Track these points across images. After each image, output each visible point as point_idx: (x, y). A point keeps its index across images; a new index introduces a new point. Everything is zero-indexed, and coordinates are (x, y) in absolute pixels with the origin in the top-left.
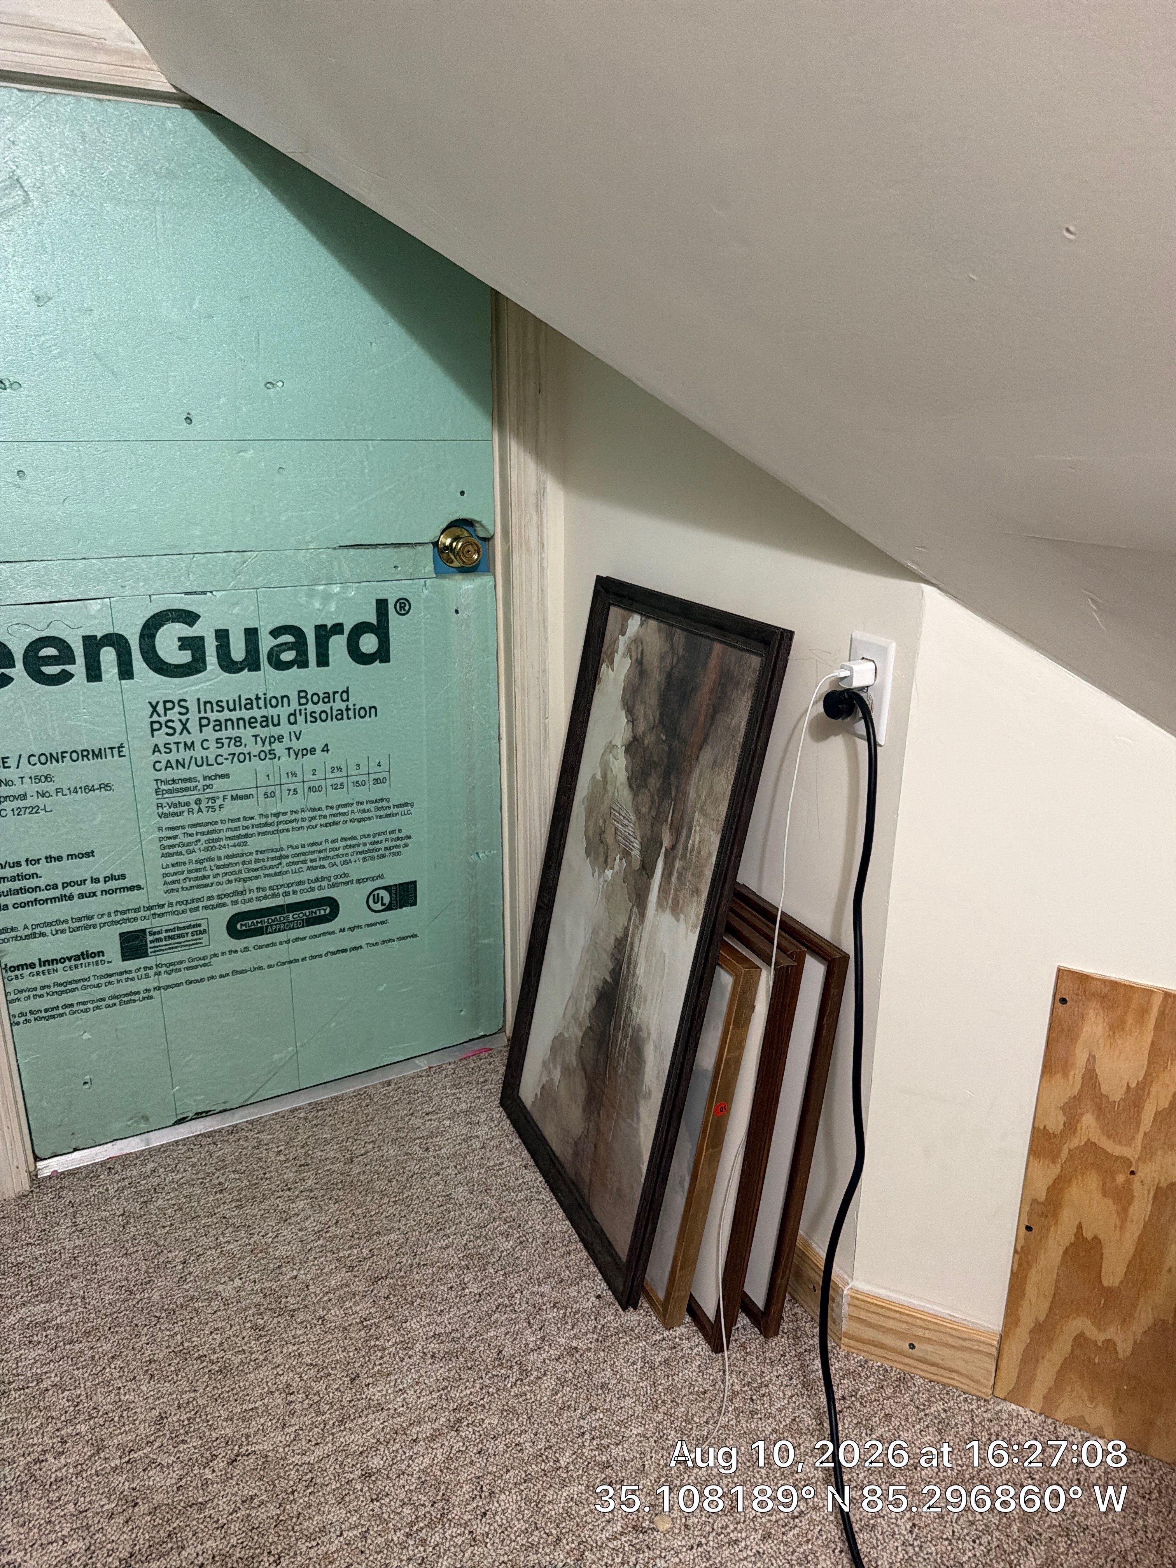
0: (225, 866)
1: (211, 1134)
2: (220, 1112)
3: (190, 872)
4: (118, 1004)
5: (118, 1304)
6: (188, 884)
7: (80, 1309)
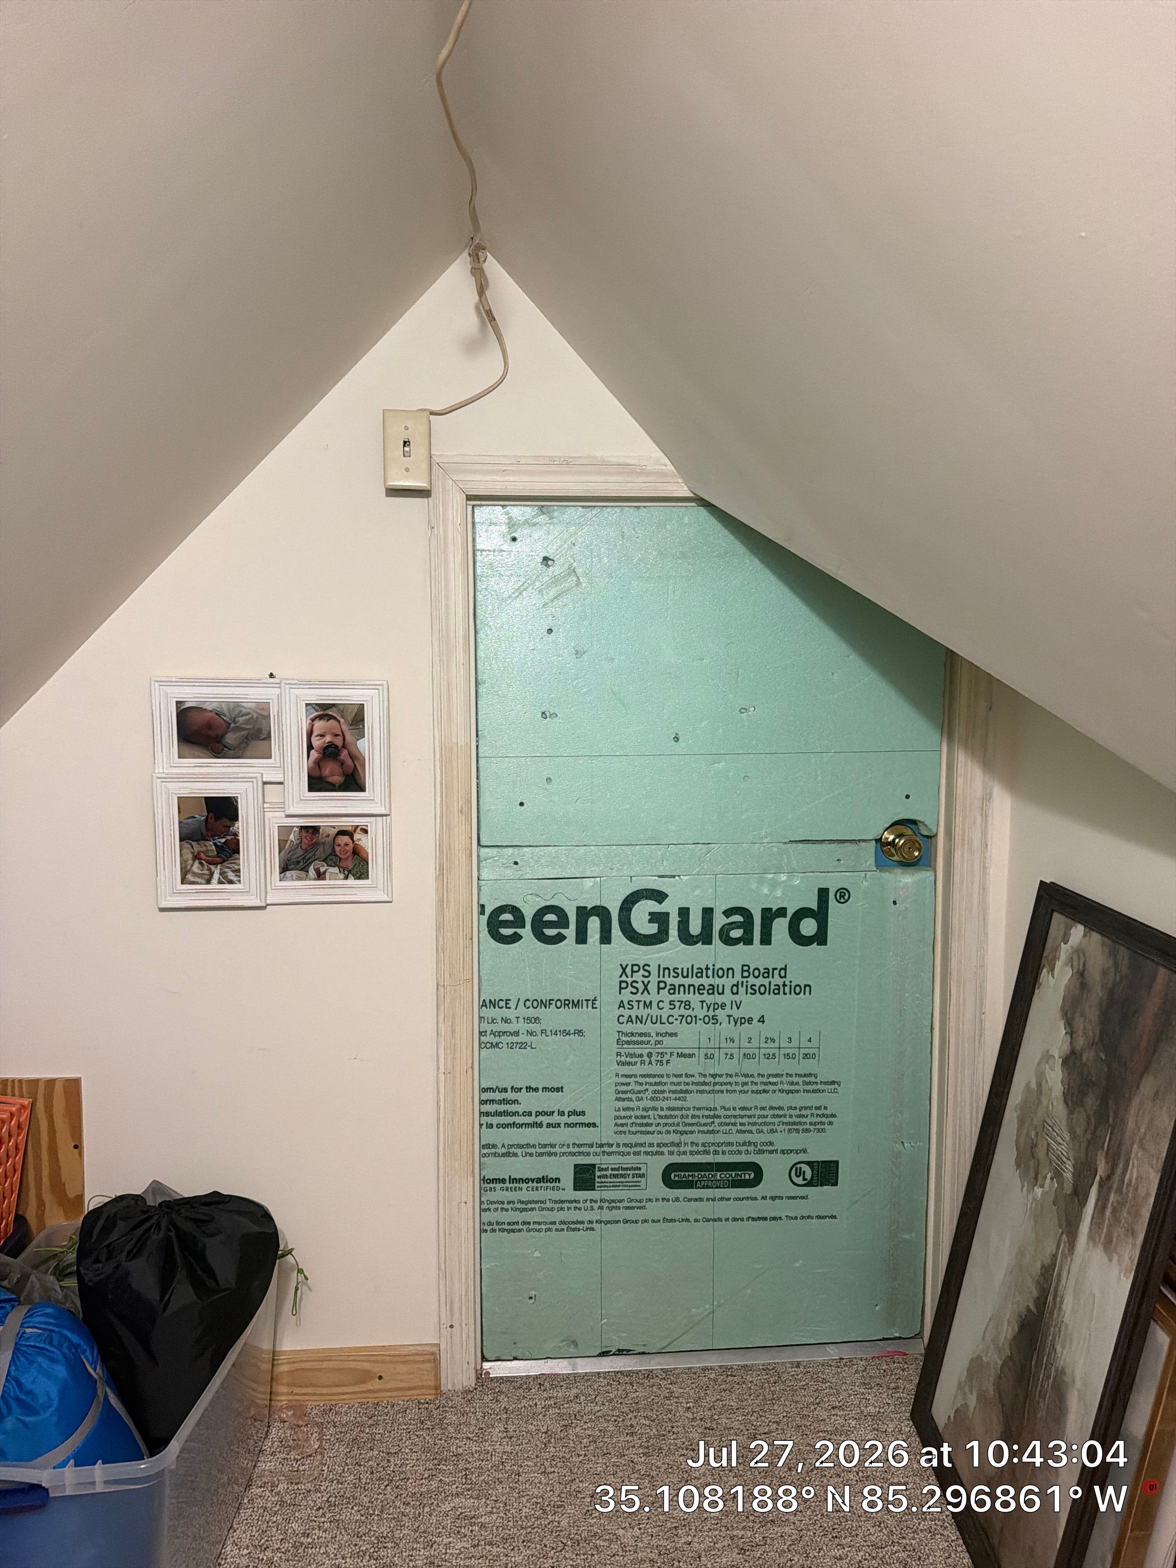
0: (666, 1117)
1: (628, 1374)
2: (639, 1354)
3: (637, 1117)
4: (565, 1230)
5: (533, 1520)
6: (634, 1129)
7: (501, 1515)
